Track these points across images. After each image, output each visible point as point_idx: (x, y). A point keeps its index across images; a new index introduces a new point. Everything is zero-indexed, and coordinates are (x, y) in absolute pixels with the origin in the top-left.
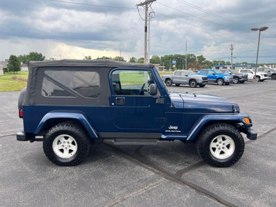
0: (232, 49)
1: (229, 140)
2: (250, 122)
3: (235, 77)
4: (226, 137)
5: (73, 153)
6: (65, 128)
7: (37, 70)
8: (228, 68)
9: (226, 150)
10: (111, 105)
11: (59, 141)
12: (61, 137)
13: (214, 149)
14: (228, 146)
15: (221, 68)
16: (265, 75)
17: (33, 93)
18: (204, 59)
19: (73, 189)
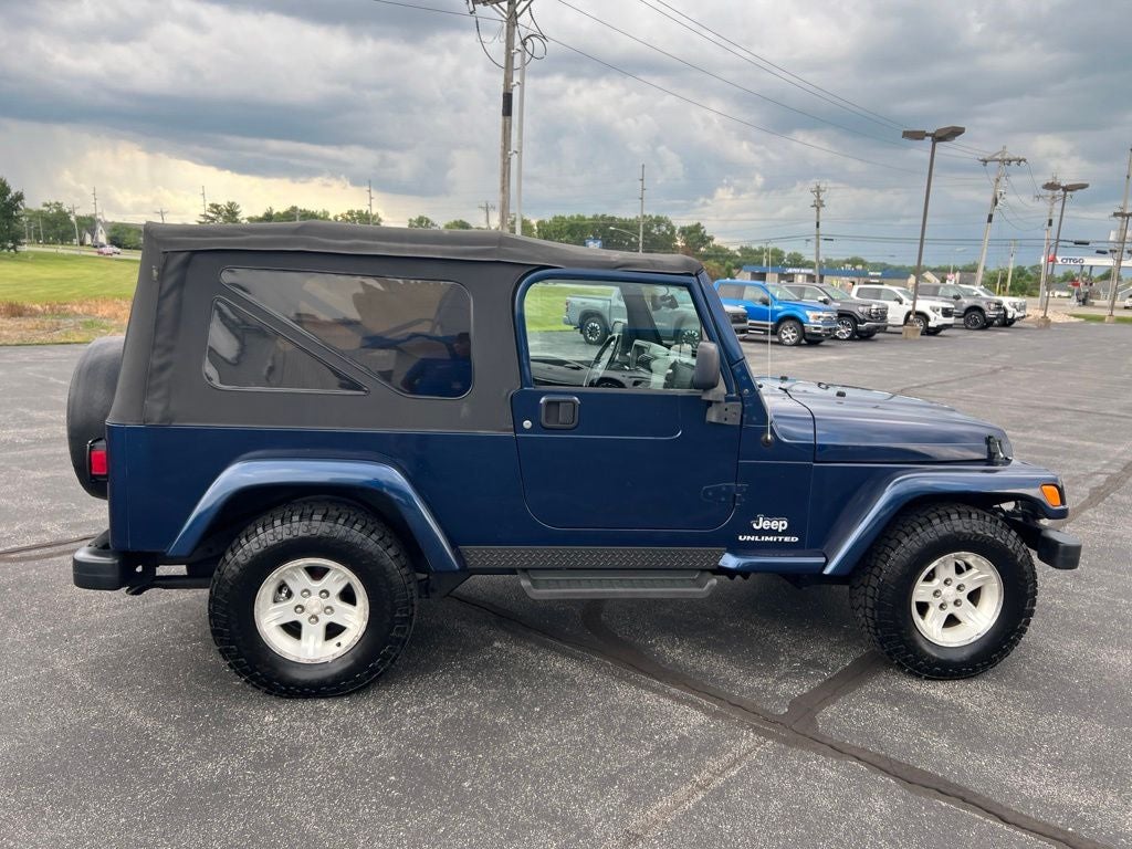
0: (819, 205)
1: (982, 573)
2: (1063, 502)
3: (843, 315)
4: (971, 558)
5: (348, 639)
6: (318, 527)
7: (186, 264)
8: (800, 279)
9: (965, 611)
10: (518, 427)
11: (282, 587)
12: (293, 572)
13: (923, 608)
14: (974, 597)
15: (772, 278)
16: (946, 313)
17: (162, 368)
18: (705, 240)
19: (390, 802)
